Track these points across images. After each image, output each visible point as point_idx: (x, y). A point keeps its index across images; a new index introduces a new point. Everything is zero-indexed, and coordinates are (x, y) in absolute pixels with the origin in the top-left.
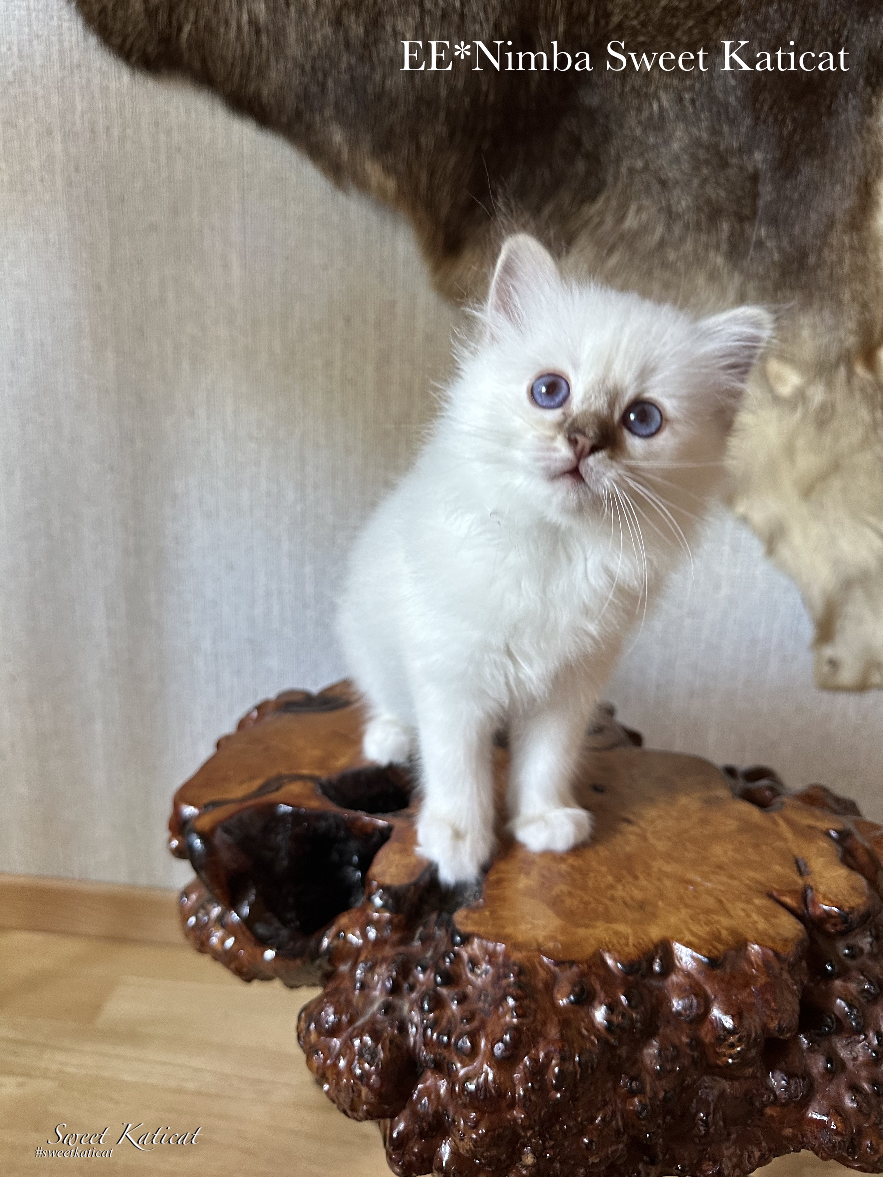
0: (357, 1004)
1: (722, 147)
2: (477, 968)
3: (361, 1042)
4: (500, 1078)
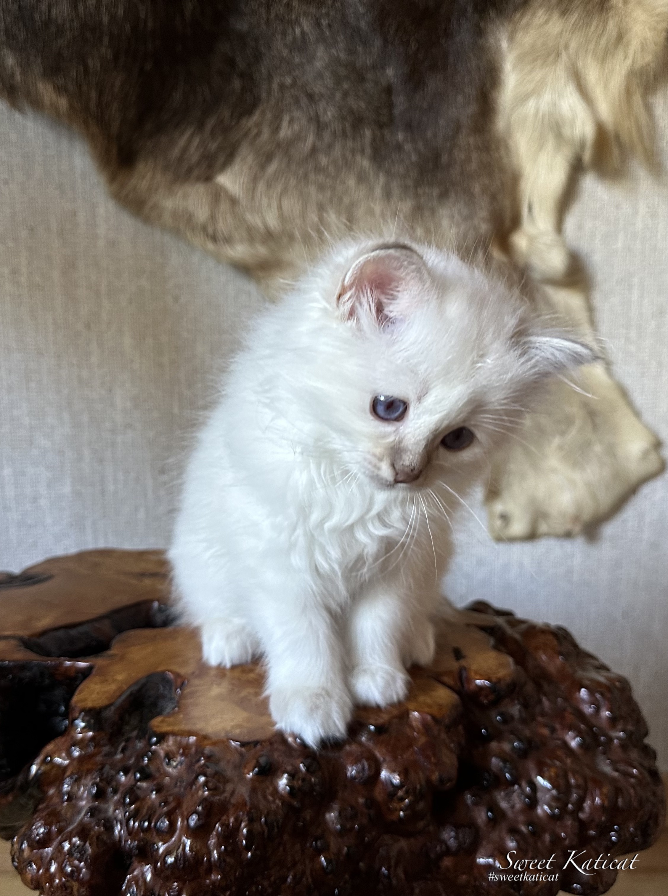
0: (66, 814)
2: (172, 761)
3: (70, 844)
4: (196, 847)
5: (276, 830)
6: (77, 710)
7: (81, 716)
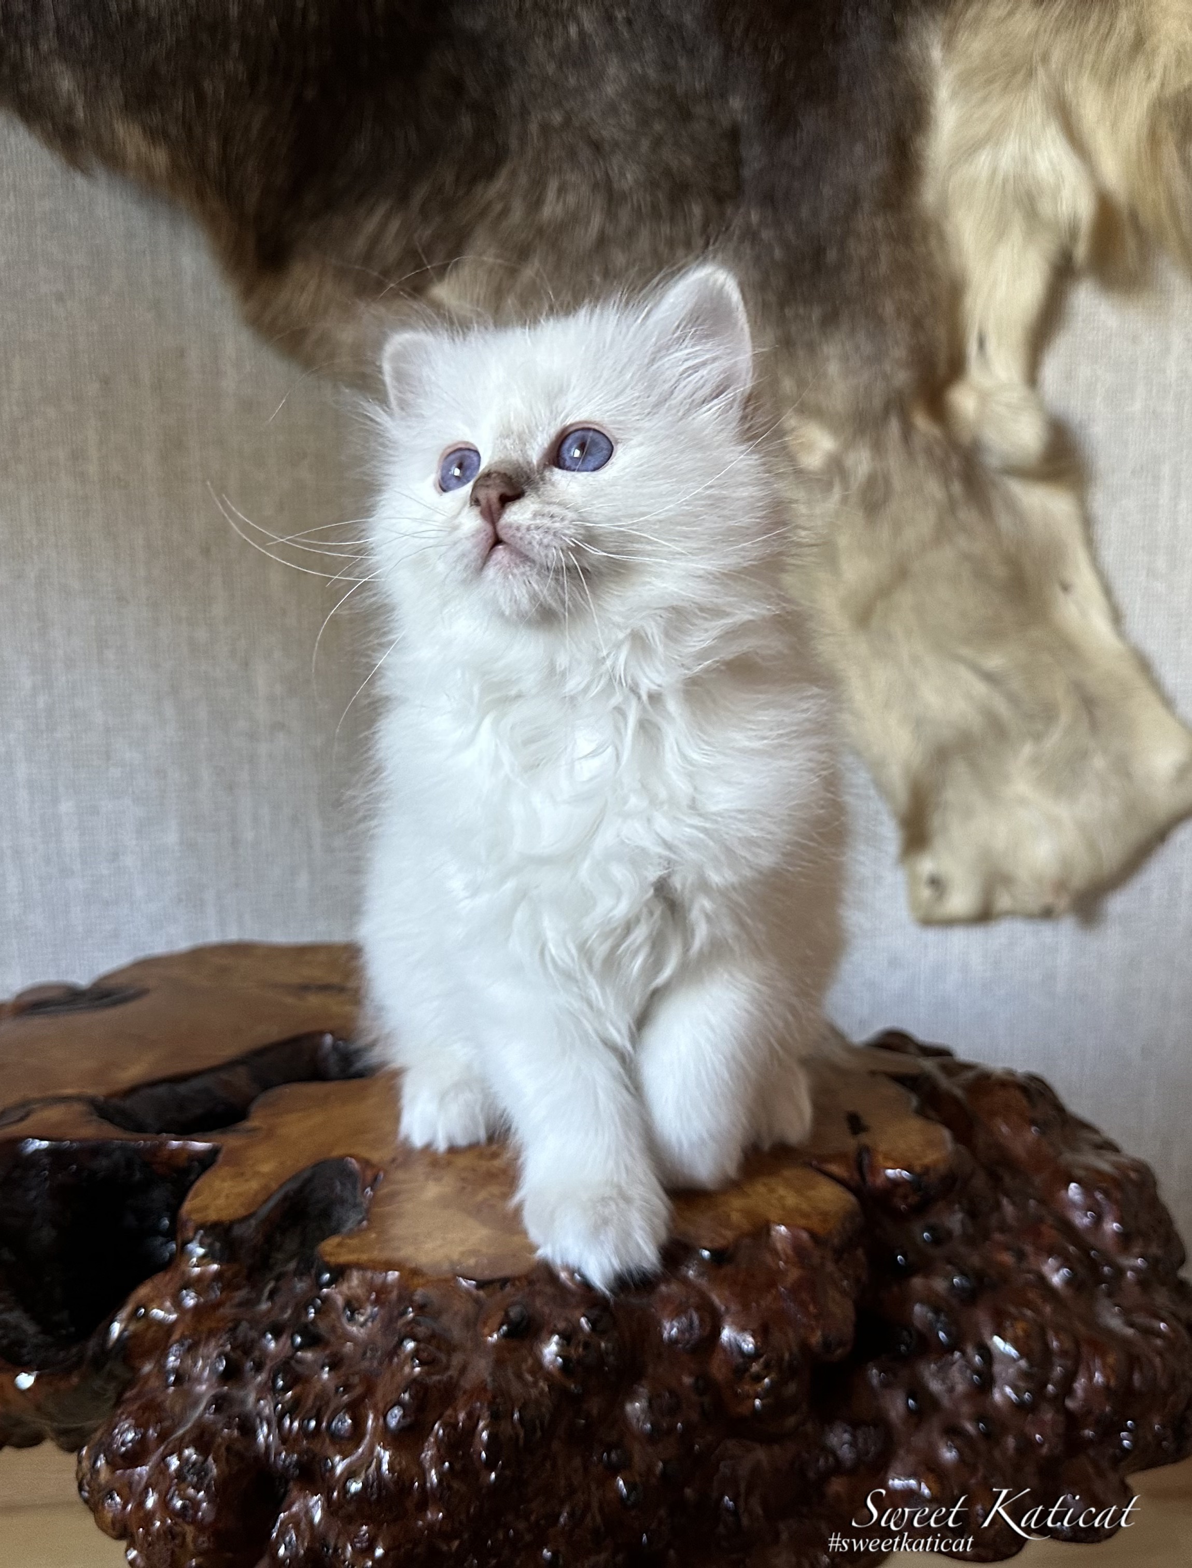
0: (172, 1408)
1: (680, 90)
2: (358, 1314)
3: (179, 1459)
4: (400, 1463)
5: (539, 1434)
6: (191, 1225)
7: (198, 1237)
